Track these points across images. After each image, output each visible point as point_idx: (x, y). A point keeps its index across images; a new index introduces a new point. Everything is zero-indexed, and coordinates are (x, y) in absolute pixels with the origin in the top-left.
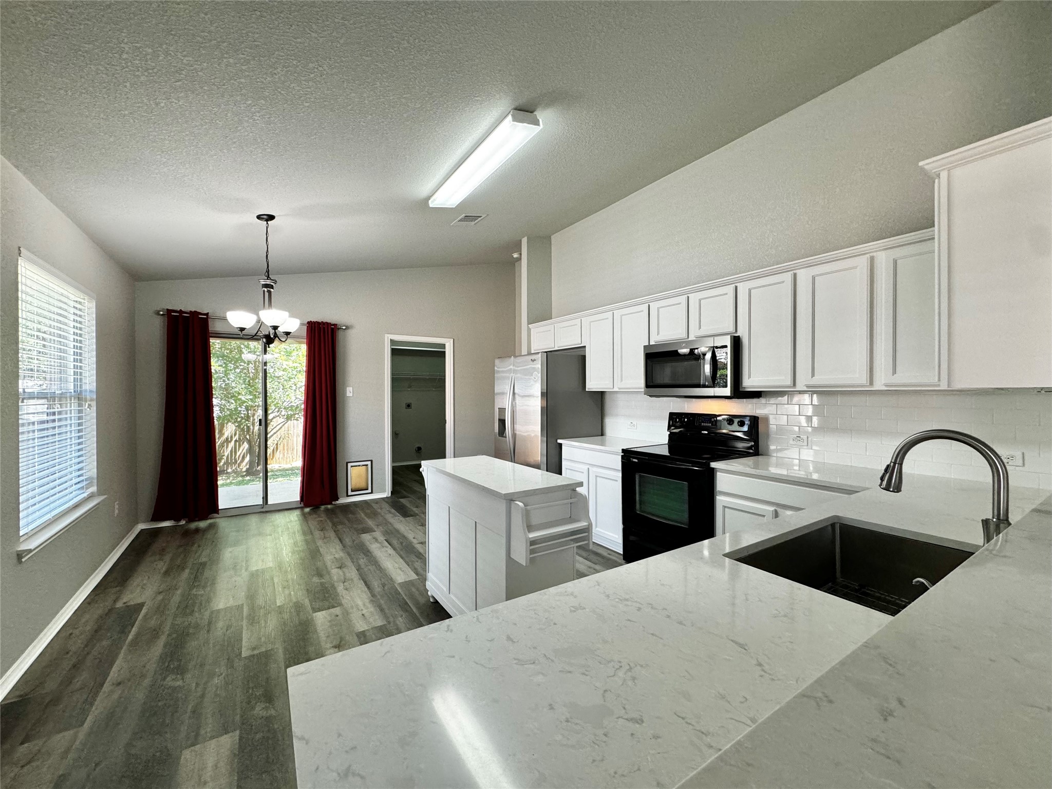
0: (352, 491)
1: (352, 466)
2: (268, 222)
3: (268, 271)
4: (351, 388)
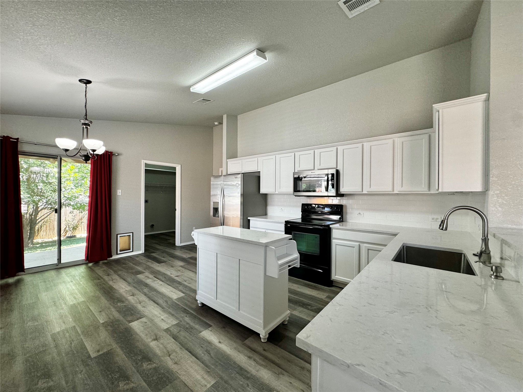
0: (120, 251)
1: (120, 237)
2: (87, 85)
3: (86, 115)
4: (120, 191)
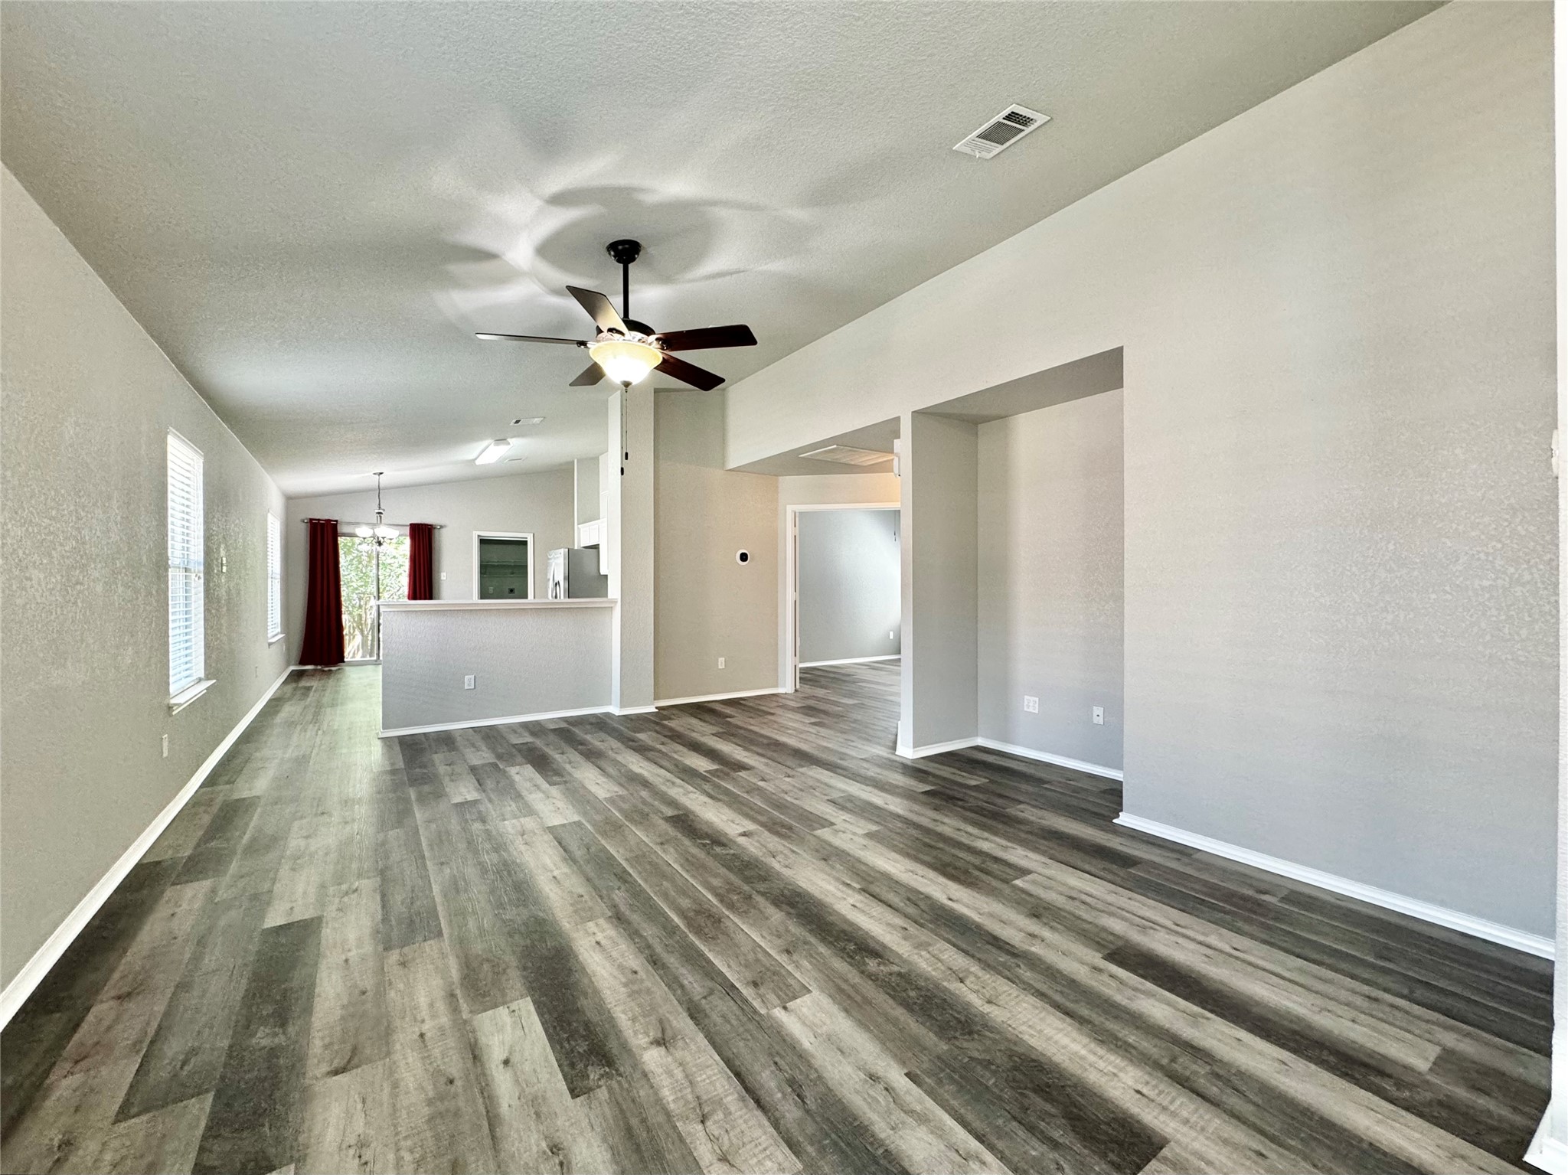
4: (445, 573)
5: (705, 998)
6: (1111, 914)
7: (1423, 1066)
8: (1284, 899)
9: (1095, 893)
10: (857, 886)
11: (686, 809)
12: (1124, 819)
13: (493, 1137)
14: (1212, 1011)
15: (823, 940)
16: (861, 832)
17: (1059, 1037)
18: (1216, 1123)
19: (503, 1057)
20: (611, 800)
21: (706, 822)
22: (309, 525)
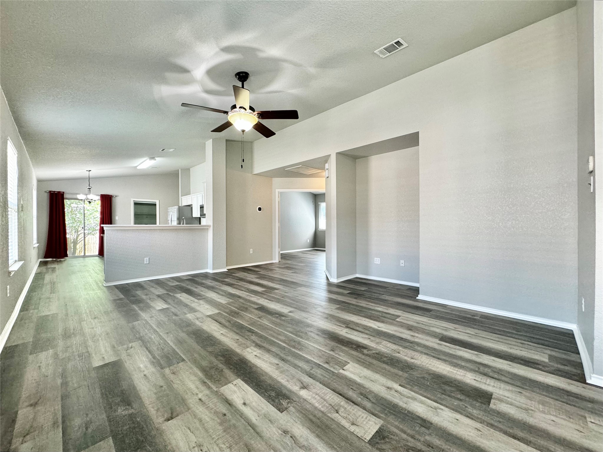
4: (118, 217)
5: (311, 370)
6: (433, 327)
7: (547, 360)
8: (480, 317)
9: (425, 321)
10: (344, 326)
11: (261, 305)
12: (420, 297)
13: (258, 433)
14: (481, 353)
15: (343, 345)
16: (334, 308)
17: (440, 366)
18: (503, 385)
19: (242, 402)
20: (228, 303)
21: (273, 309)
22: (49, 193)
